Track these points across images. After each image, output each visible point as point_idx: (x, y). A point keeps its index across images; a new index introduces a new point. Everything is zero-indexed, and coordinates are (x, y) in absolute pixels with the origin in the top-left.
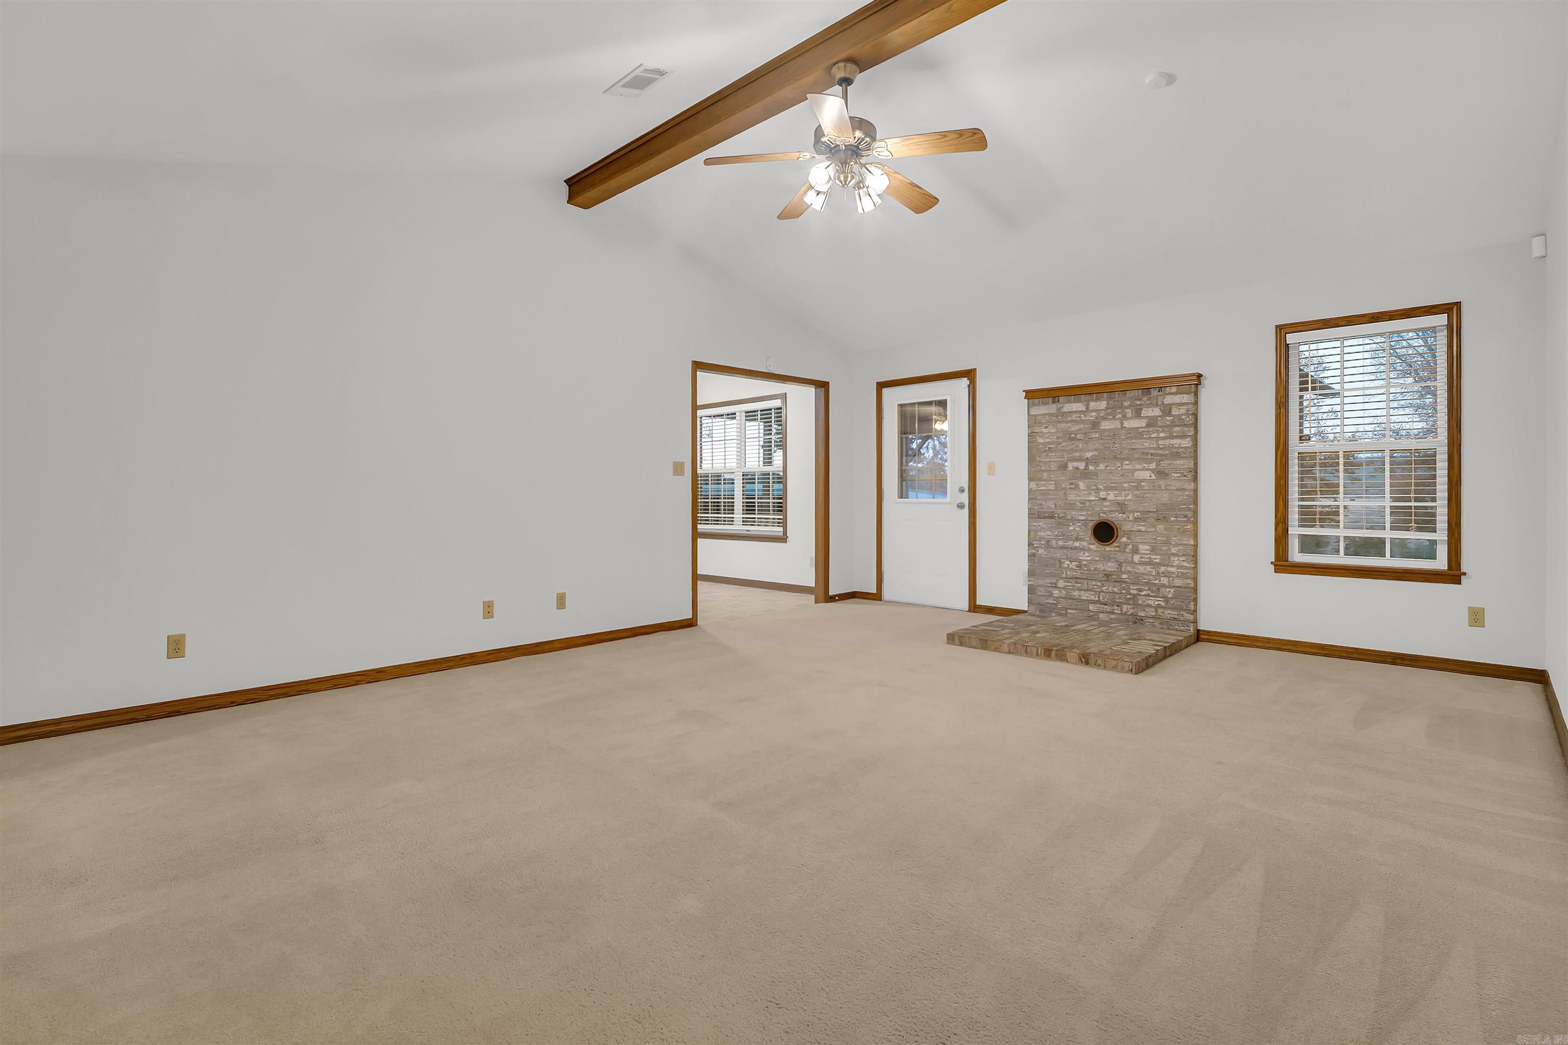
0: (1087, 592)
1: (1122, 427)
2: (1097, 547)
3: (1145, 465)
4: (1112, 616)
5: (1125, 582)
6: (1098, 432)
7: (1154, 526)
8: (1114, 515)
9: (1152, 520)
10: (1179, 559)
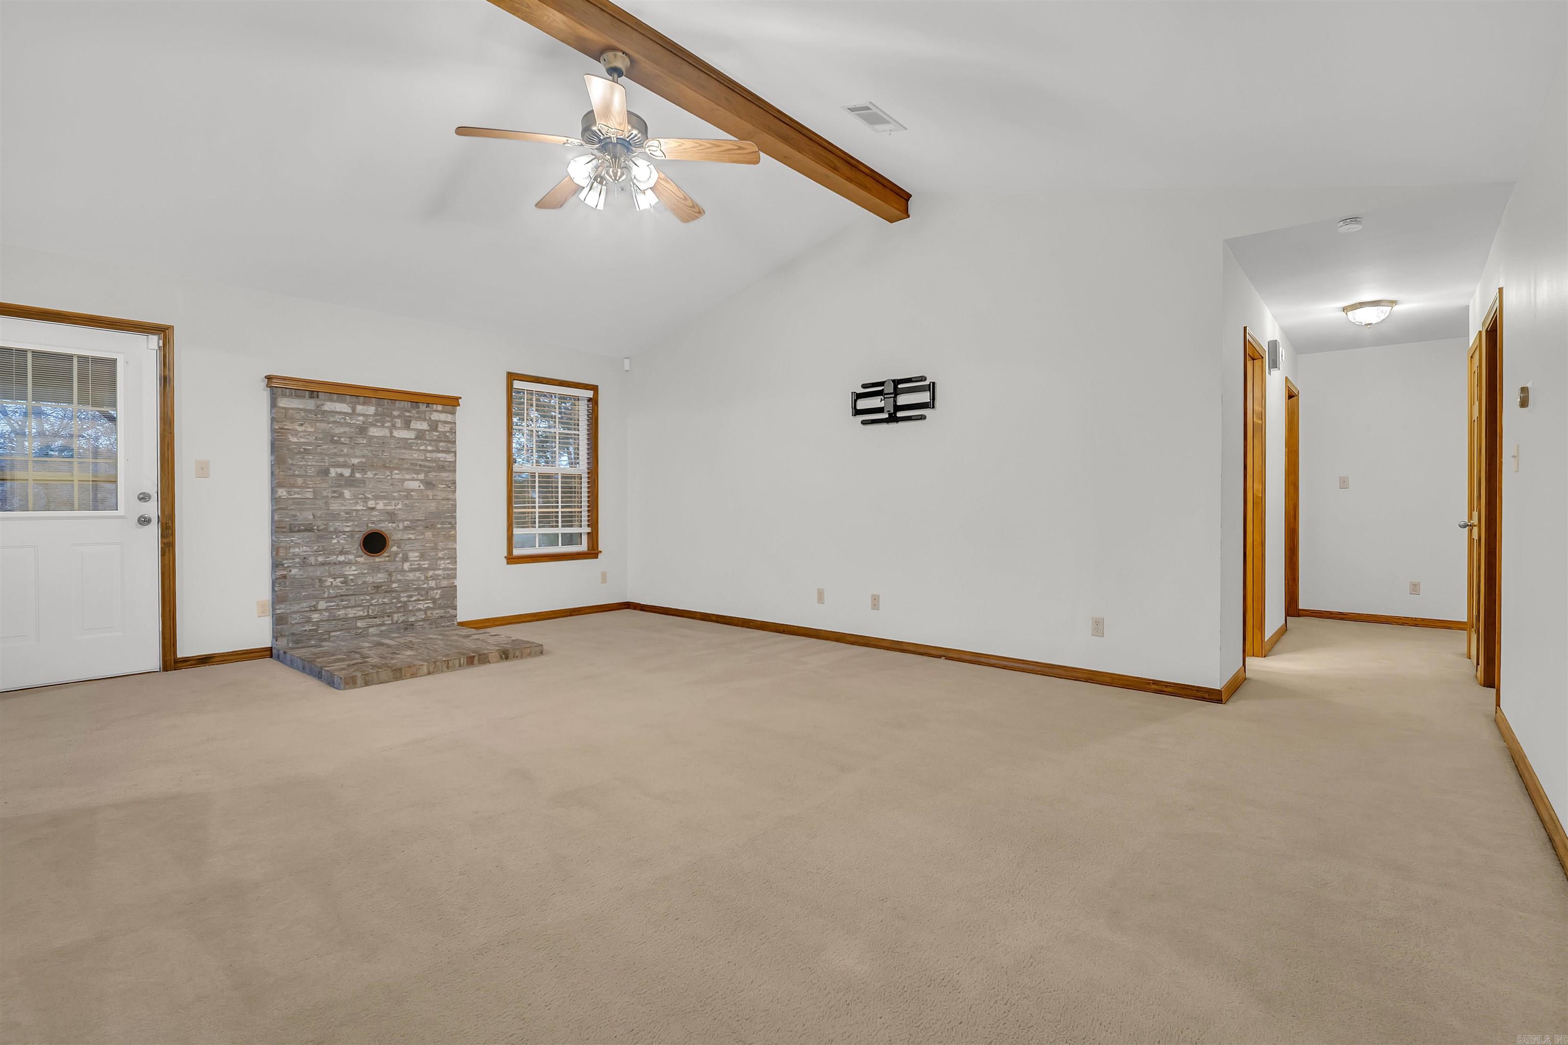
0: (354, 609)
1: (392, 436)
2: (365, 559)
3: (414, 475)
4: (383, 628)
5: (395, 591)
6: (365, 438)
7: (423, 534)
8: (383, 525)
9: (421, 528)
10: (442, 562)
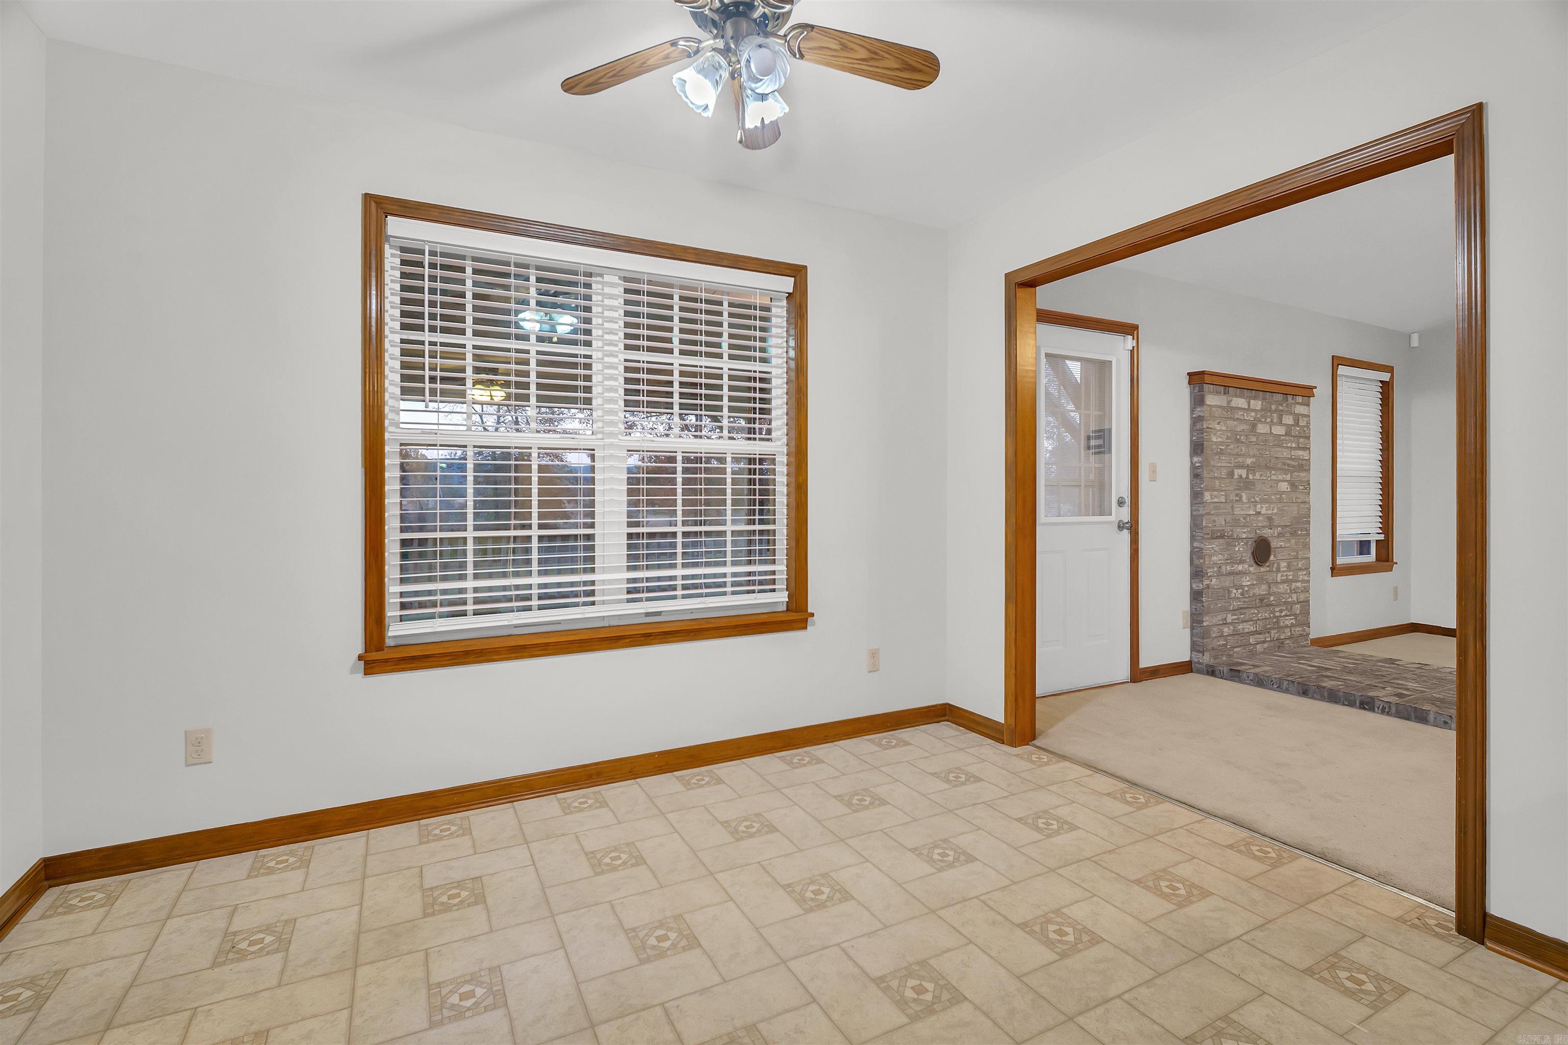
0: (1248, 623)
1: (1271, 433)
2: (1255, 569)
3: (1284, 476)
4: (1266, 645)
5: (1272, 605)
6: (1255, 435)
7: (1289, 541)
8: (1265, 531)
9: (1288, 535)
10: (1301, 573)
